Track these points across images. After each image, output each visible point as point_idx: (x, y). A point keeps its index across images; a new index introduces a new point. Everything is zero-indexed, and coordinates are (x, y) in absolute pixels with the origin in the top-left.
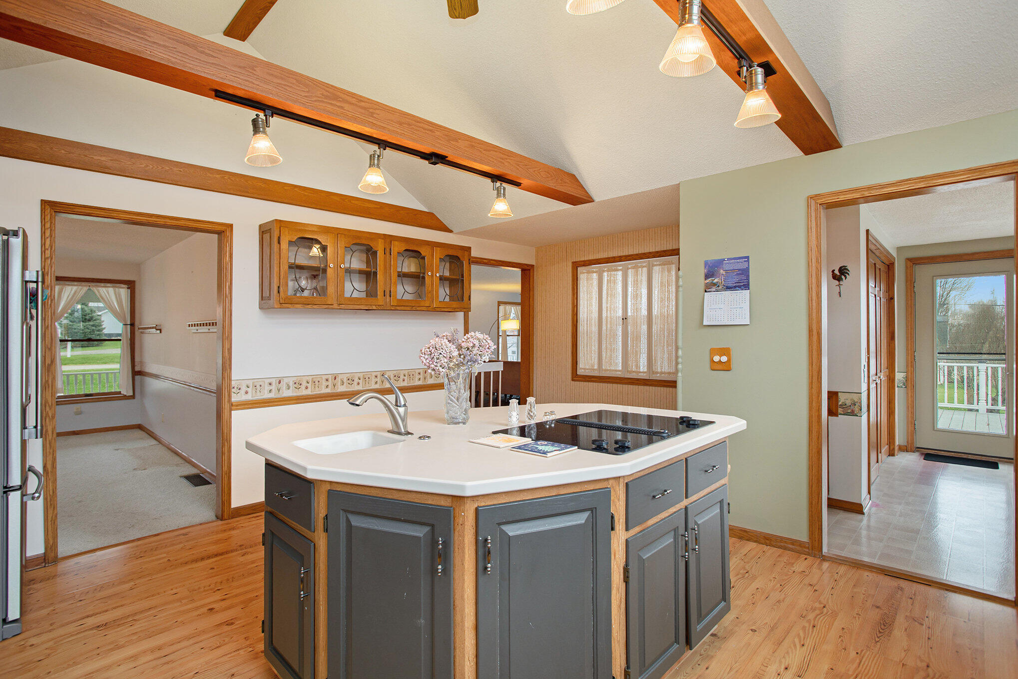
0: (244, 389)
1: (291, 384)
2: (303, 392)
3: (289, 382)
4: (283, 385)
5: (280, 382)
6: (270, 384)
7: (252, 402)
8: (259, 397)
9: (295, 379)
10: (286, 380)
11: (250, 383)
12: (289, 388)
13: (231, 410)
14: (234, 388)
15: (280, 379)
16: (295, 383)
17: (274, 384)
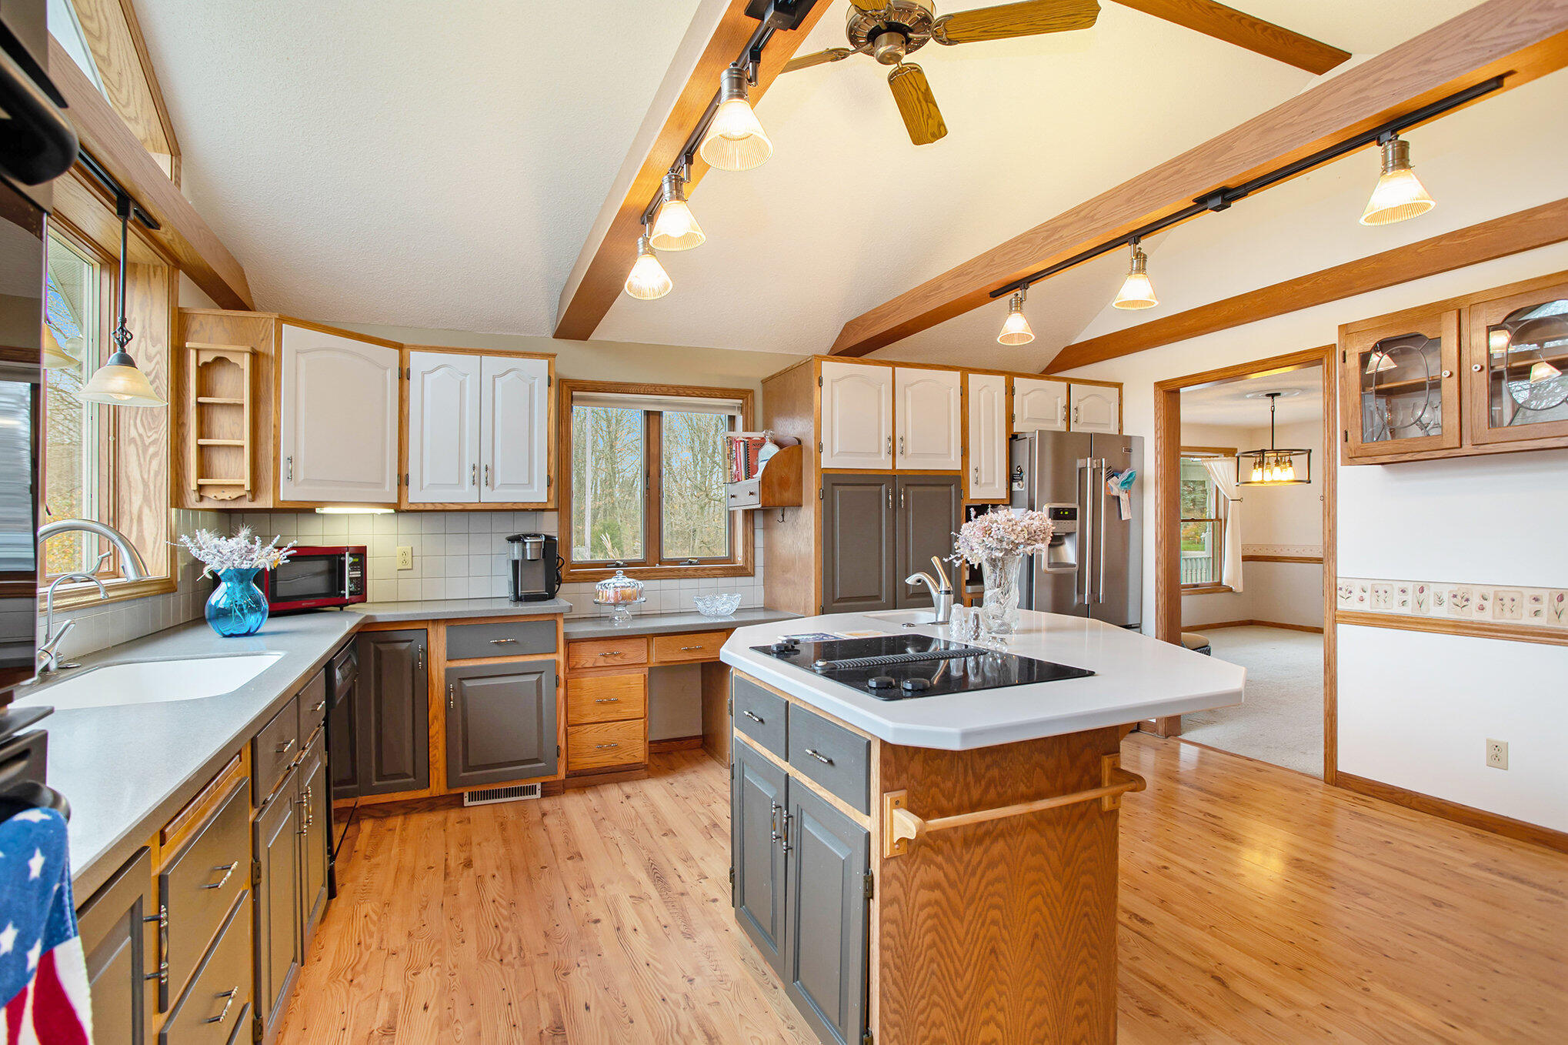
0: (1357, 593)
1: (1446, 596)
2: (1472, 615)
3: (1442, 593)
4: (1429, 596)
5: (1422, 590)
6: (1403, 591)
7: (1369, 616)
8: (1382, 609)
9: (1455, 588)
10: (1433, 588)
11: (1367, 585)
12: (1440, 602)
13: (1335, 622)
14: (1341, 589)
15: (1422, 584)
16: (1455, 596)
17: (1410, 591)
